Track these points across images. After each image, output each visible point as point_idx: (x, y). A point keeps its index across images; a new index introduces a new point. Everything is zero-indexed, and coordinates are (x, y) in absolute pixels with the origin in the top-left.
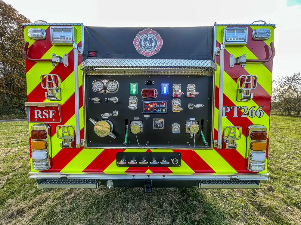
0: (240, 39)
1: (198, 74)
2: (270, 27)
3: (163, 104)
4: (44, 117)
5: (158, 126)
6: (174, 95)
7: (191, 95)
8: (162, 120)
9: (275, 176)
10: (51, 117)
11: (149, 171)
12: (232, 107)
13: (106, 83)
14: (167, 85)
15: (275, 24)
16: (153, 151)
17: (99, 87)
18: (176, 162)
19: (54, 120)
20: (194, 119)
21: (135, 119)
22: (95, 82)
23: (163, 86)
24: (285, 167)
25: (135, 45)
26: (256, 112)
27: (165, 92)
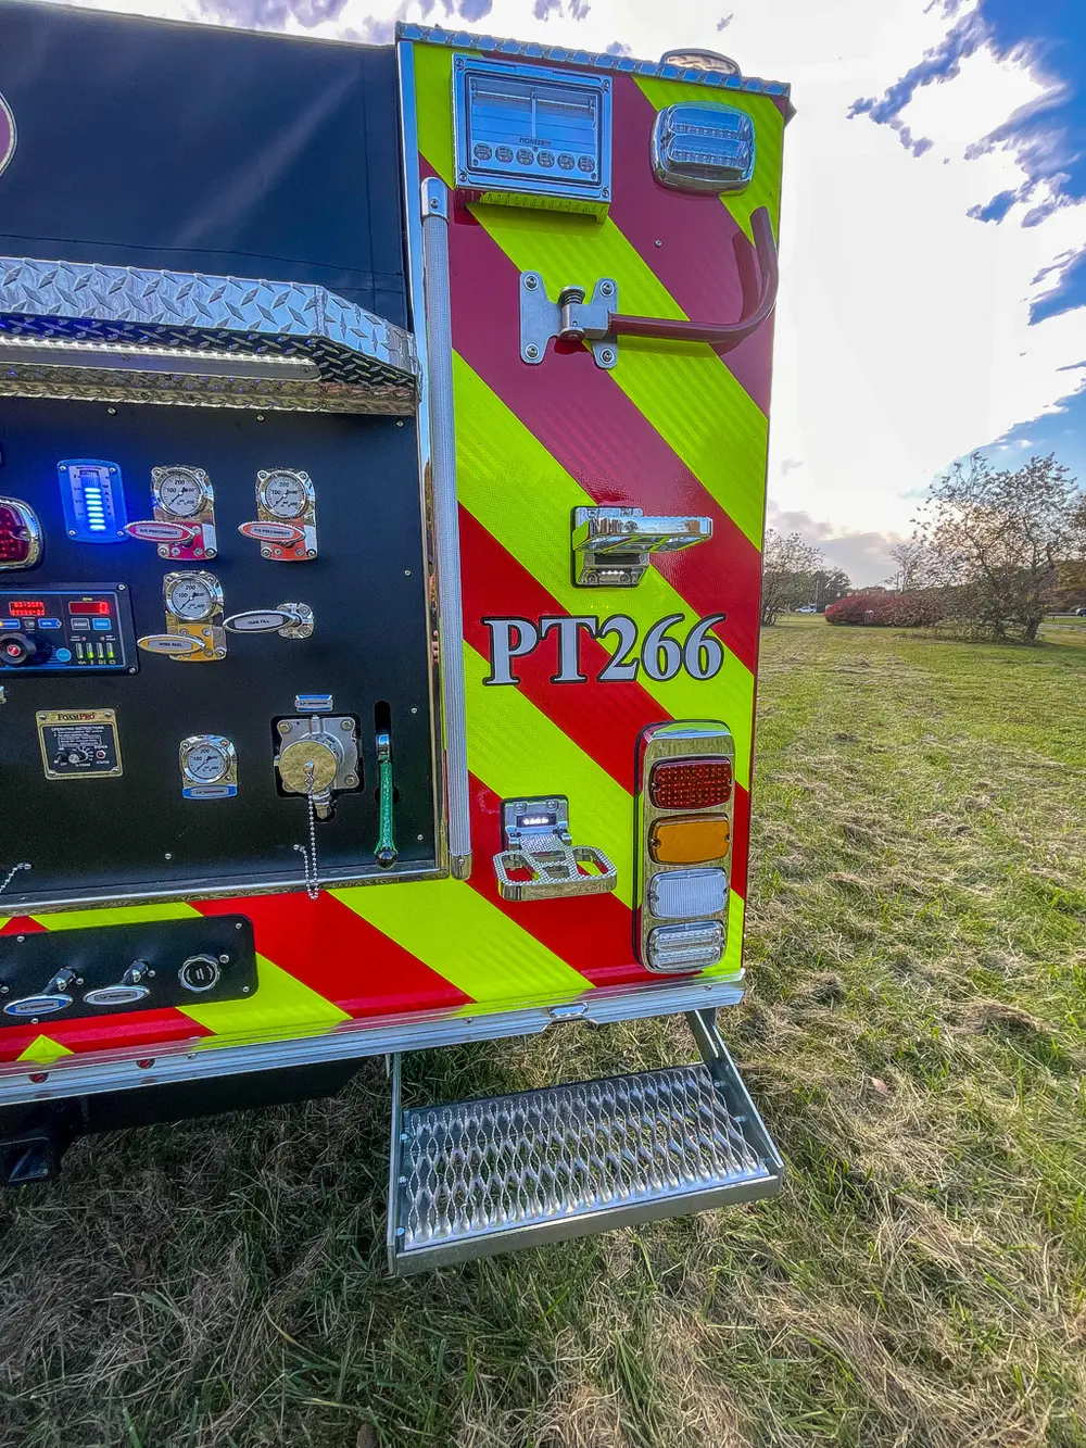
0: (566, 163)
2: (756, 101)
3: (91, 609)
8: (105, 716)
9: (865, 924)
11: (43, 1048)
12: (546, 624)
14: (104, 471)
15: (787, 88)
16: (52, 922)
18: (206, 973)
20: (327, 702)
23: (75, 483)
24: (916, 877)
26: (683, 651)
27: (98, 525)
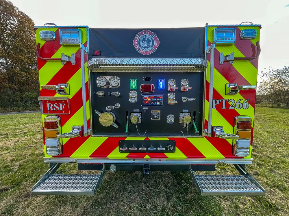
0: (229, 39)
1: (191, 71)
2: (256, 28)
3: (160, 97)
4: (55, 110)
5: (155, 117)
6: (169, 89)
7: (184, 89)
8: (159, 111)
9: (261, 162)
10: (61, 109)
11: (147, 157)
12: (221, 100)
13: (109, 79)
14: (163, 80)
15: (261, 25)
16: (150, 139)
17: (103, 82)
18: (171, 148)
19: (64, 112)
20: (187, 111)
21: (134, 110)
22: (99, 78)
23: (159, 82)
24: (270, 155)
25: (135, 45)
26: (242, 105)
27: (161, 87)
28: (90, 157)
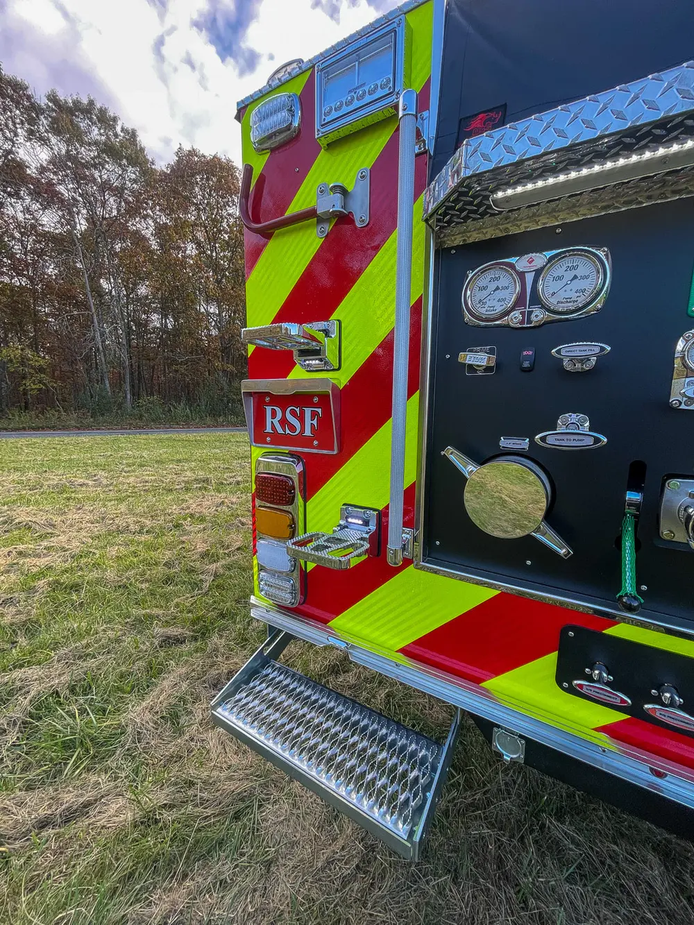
4: (288, 431)
10: (308, 432)
13: (538, 272)
19: (315, 443)
22: (479, 274)
28: (404, 651)
